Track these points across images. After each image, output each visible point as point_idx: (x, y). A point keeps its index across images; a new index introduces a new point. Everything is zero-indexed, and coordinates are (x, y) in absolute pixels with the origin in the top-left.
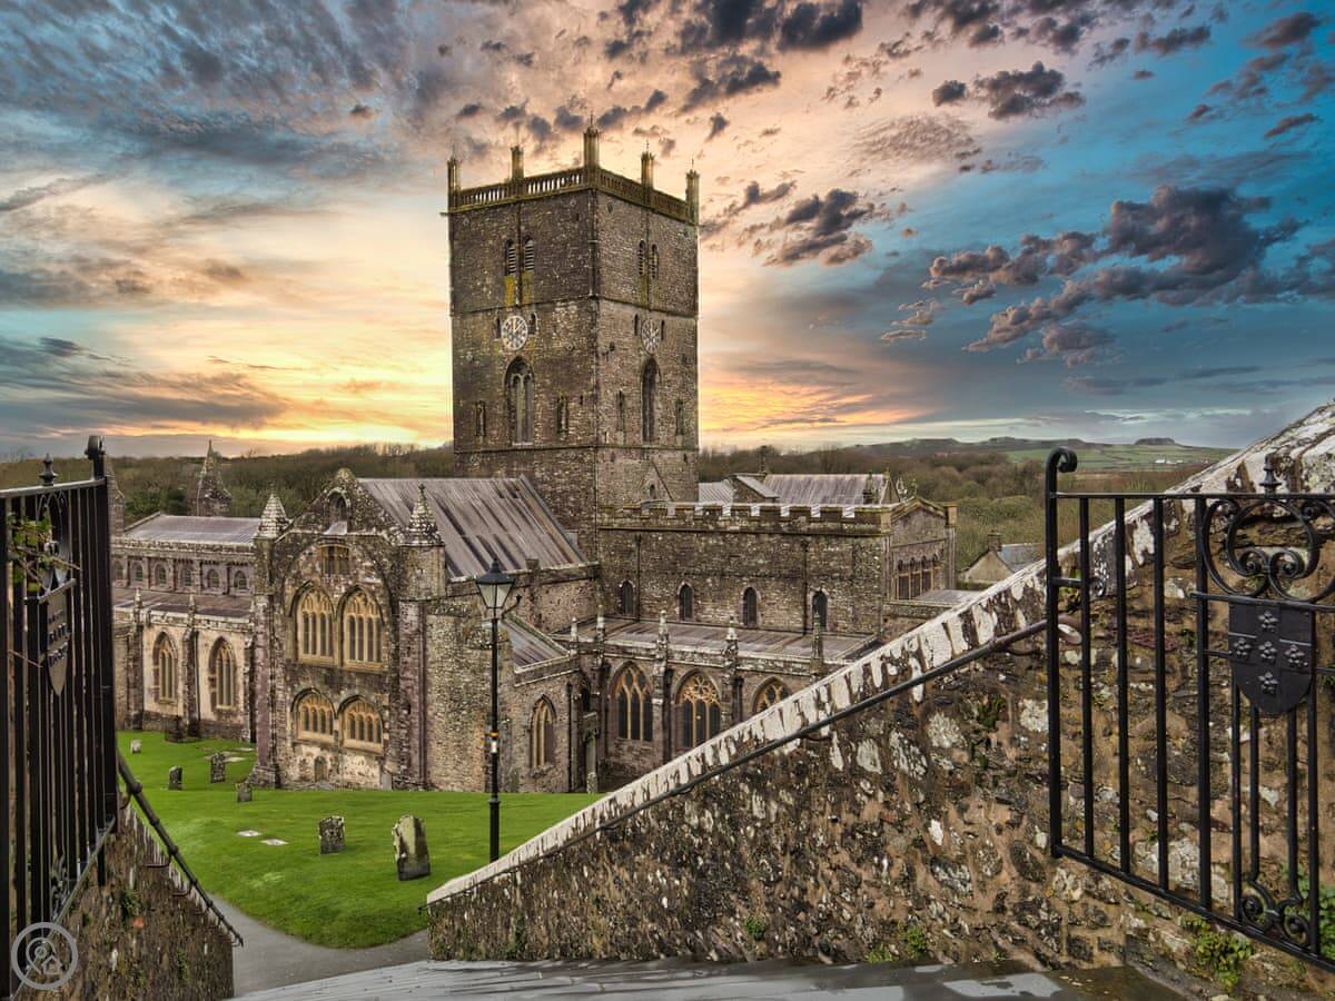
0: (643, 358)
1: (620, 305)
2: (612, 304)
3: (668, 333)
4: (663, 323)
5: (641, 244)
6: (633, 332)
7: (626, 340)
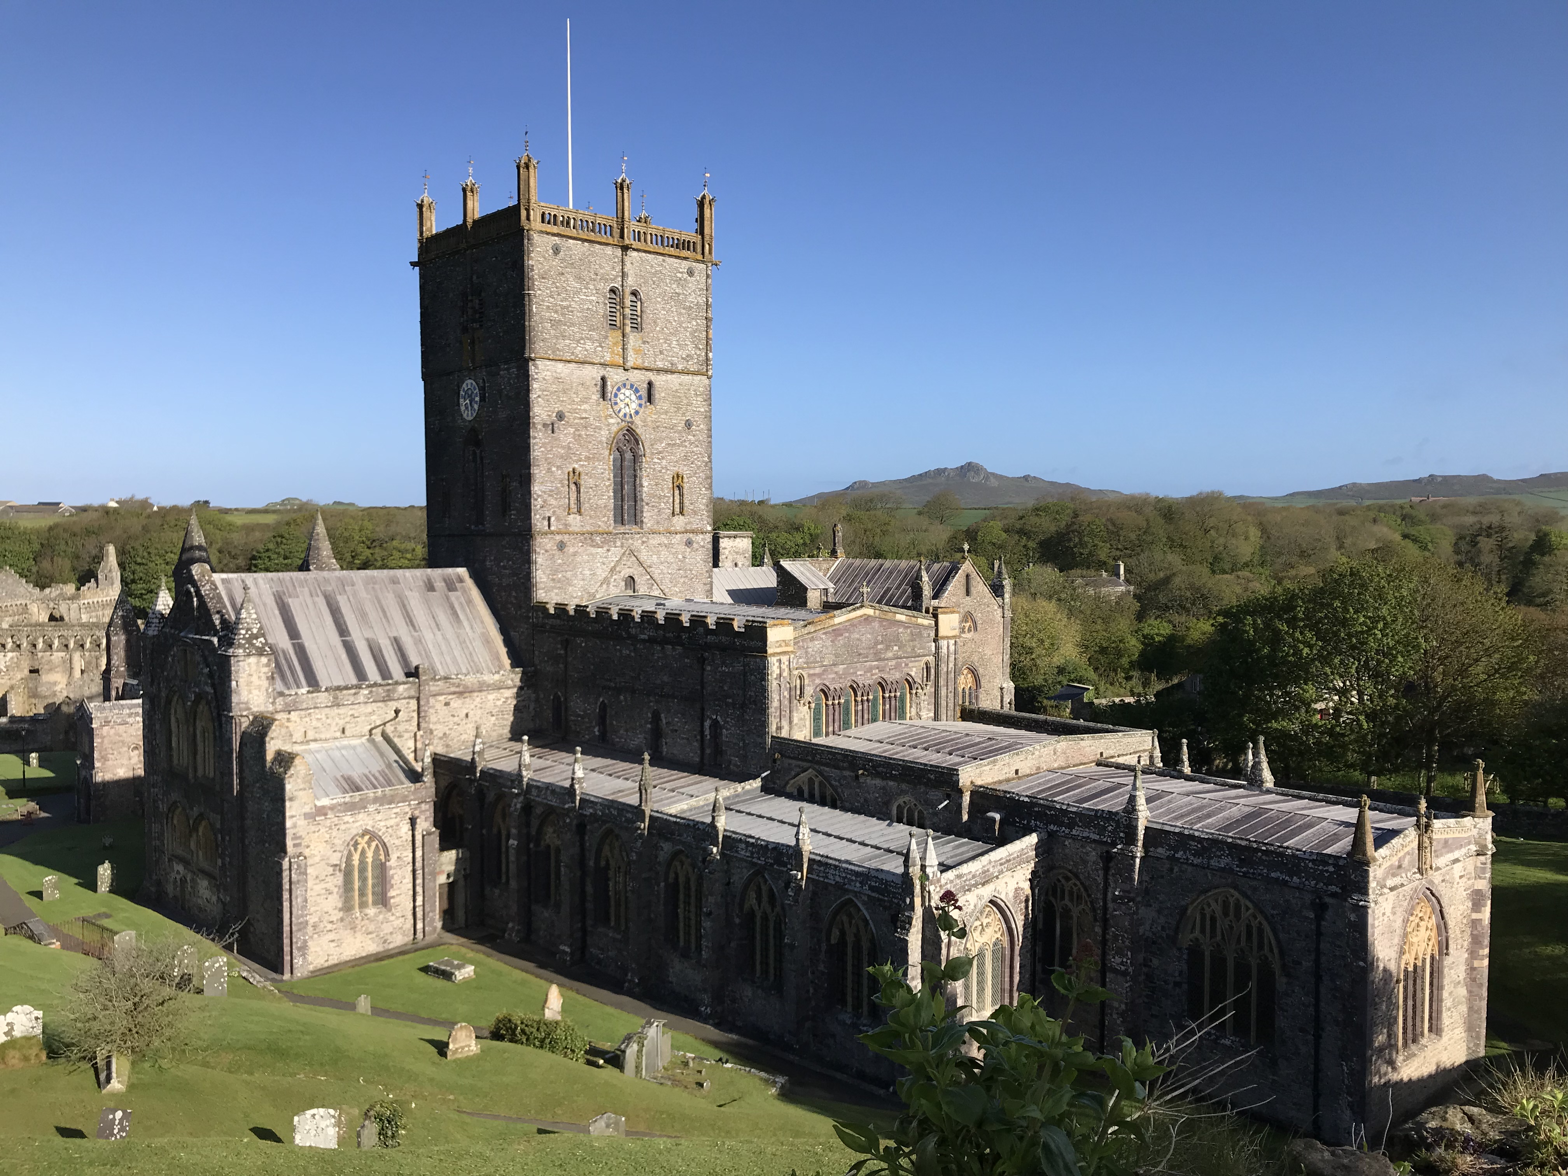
0: (614, 429)
1: (572, 366)
2: (560, 365)
3: (658, 395)
4: (650, 384)
5: (613, 291)
6: (596, 396)
7: (585, 407)
